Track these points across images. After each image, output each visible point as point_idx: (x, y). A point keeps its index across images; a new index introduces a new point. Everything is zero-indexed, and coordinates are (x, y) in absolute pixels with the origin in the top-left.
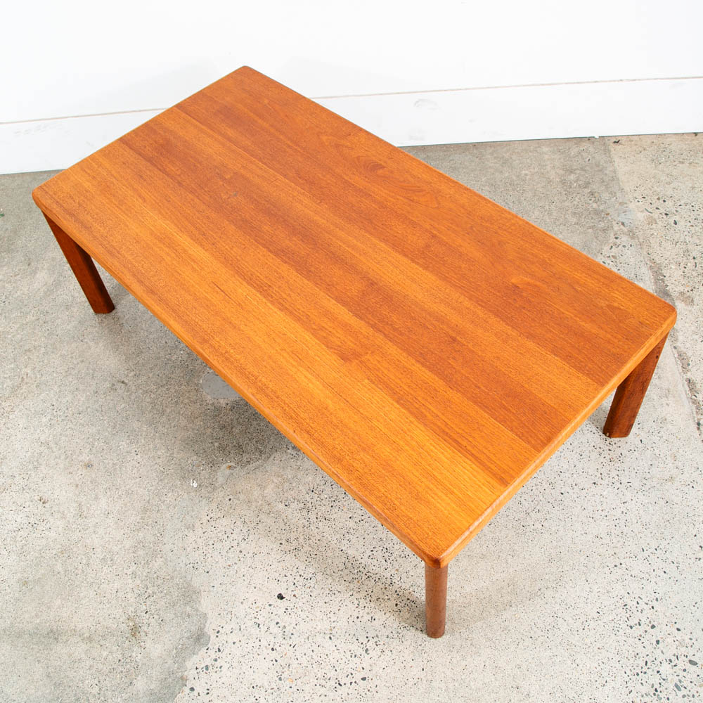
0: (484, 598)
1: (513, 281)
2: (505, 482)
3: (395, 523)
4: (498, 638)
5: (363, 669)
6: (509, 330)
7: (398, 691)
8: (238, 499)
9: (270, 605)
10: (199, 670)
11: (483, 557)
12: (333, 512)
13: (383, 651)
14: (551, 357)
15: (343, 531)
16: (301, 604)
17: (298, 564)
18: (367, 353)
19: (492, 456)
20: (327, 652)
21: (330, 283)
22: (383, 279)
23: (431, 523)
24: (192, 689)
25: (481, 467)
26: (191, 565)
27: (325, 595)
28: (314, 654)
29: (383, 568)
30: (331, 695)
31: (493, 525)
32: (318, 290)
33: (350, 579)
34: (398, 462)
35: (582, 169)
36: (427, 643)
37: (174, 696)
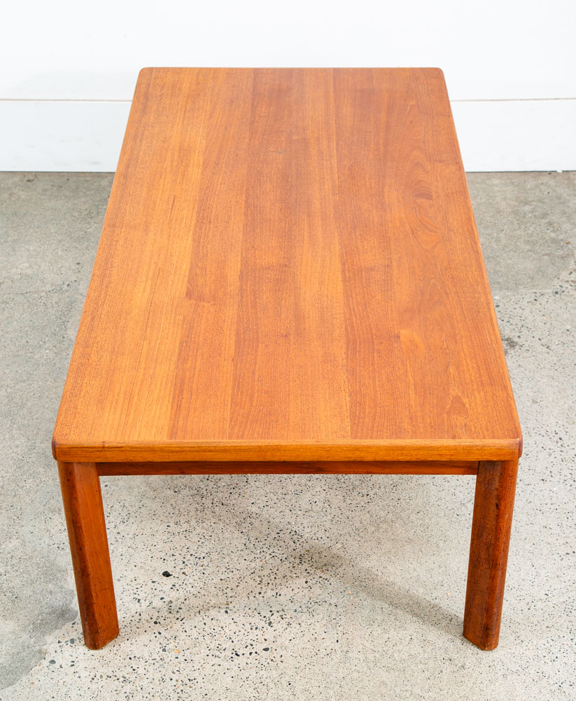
0: (411, 578)
4: (427, 614)
5: (266, 640)
7: (307, 661)
8: (117, 485)
9: (153, 582)
10: (63, 643)
11: (410, 541)
12: (232, 497)
13: (289, 624)
17: (189, 544)
20: (221, 625)
24: (53, 662)
26: (56, 546)
27: (220, 572)
28: (206, 627)
29: (291, 549)
30: (226, 664)
31: (422, 513)
33: (252, 558)
35: (540, 201)
36: (342, 617)
37: (28, 669)
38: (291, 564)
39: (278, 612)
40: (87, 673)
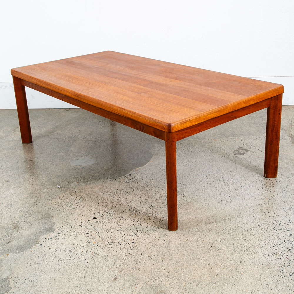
0: (199, 220)
4: (205, 232)
5: (133, 240)
8: (80, 191)
9: (89, 221)
10: (47, 239)
11: (200, 208)
12: (126, 195)
13: (144, 235)
15: (130, 200)
17: (106, 209)
18: (148, 92)
20: (115, 234)
24: (41, 245)
26: (51, 209)
29: (149, 211)
30: (115, 247)
33: (131, 213)
37: (31, 247)
38: (148, 216)
39: (140, 231)
40: (55, 249)
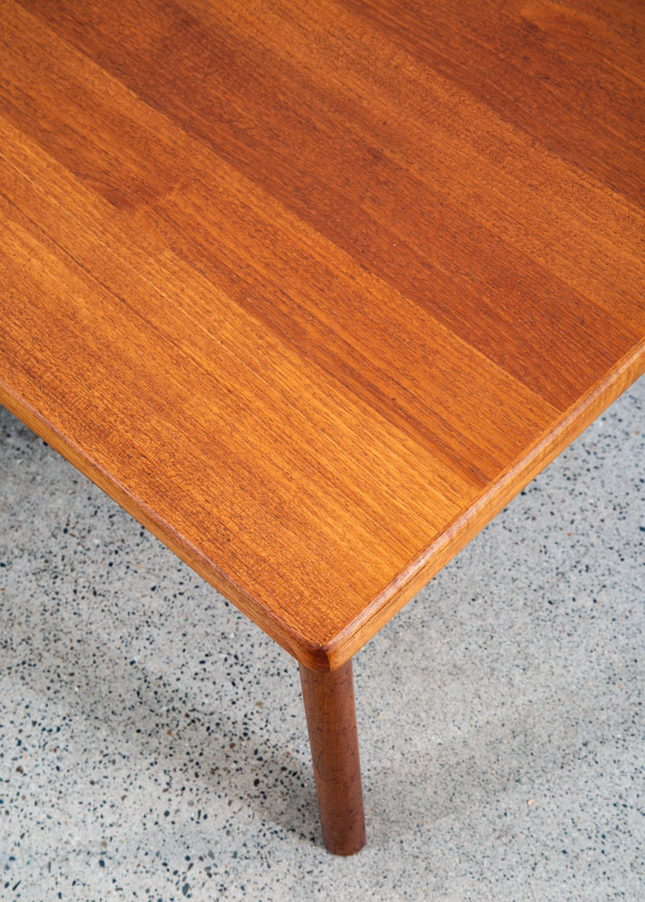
0: (458, 764)
1: (526, 12)
2: (480, 479)
3: (227, 570)
4: (488, 852)
6: (507, 131)
11: (456, 671)
12: (113, 576)
13: (223, 889)
14: (603, 193)
15: (136, 620)
16: (33, 788)
17: (30, 696)
18: (171, 189)
19: (453, 420)
21: (85, 19)
22: (213, 11)
23: (309, 568)
25: (427, 444)
27: (91, 764)
29: (226, 701)
31: (480, 601)
32: (54, 35)
33: (151, 726)
34: (237, 436)
36: (325, 867)
38: (227, 739)
39: (201, 859)
